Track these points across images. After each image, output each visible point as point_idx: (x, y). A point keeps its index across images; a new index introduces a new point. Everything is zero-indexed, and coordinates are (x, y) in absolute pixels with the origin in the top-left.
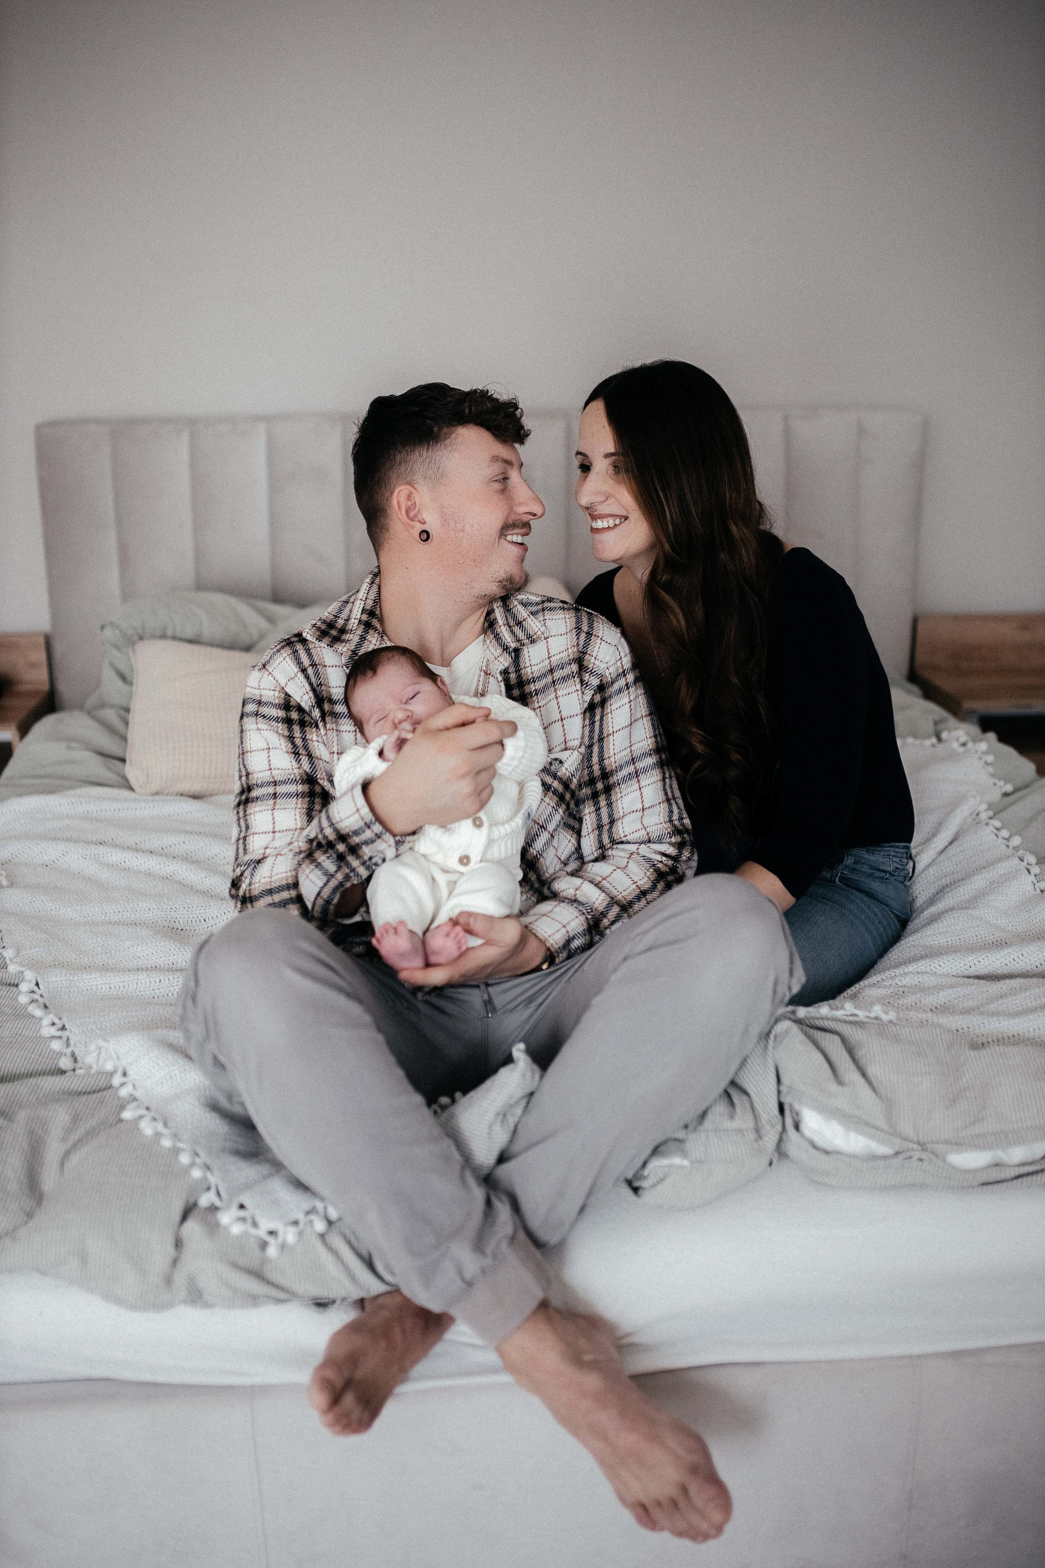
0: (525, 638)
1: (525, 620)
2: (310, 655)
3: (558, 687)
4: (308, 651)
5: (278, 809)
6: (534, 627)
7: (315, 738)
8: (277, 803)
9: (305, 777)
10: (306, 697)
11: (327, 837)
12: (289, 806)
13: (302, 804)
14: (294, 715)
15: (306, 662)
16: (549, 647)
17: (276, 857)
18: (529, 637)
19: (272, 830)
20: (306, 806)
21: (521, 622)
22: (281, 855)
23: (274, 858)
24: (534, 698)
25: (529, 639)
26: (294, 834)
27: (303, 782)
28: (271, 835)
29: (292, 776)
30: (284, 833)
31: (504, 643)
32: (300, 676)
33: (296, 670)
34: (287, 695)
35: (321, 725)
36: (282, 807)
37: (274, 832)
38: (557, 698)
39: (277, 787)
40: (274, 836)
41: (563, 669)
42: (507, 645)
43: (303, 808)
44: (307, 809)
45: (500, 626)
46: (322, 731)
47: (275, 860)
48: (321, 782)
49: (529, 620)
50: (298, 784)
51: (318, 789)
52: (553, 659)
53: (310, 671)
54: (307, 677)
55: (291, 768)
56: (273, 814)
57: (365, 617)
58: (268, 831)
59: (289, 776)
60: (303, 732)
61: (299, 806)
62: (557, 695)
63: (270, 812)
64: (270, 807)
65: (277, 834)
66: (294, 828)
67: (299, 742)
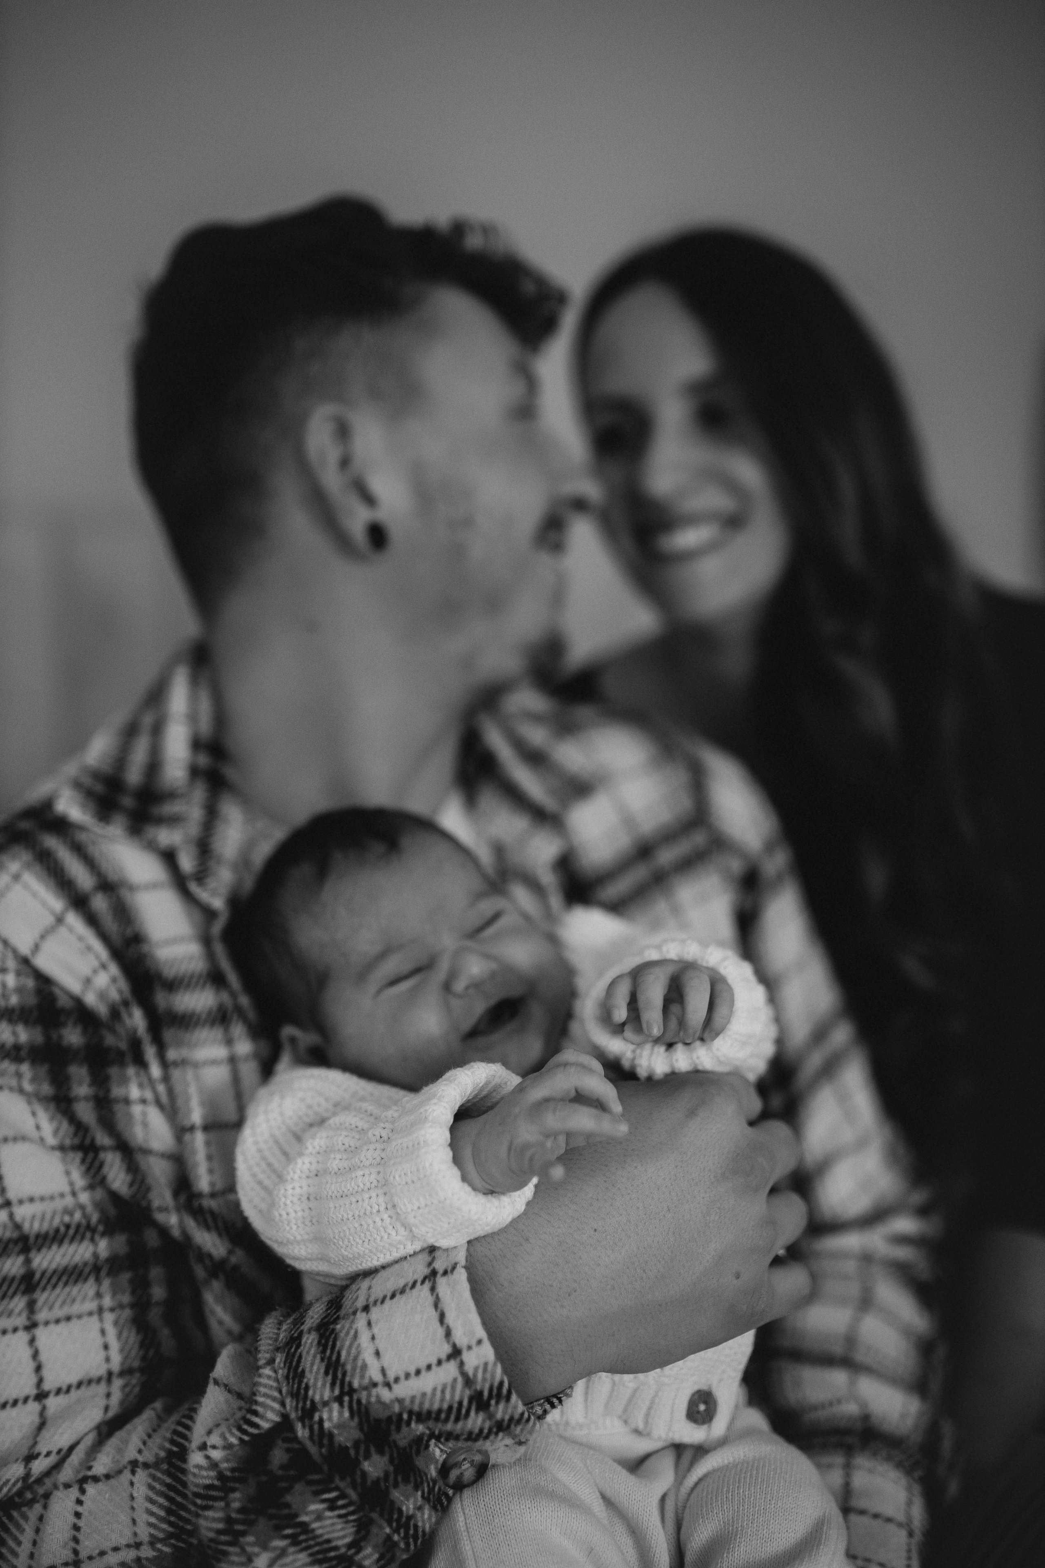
2: (90, 862)
4: (79, 850)
5: (47, 1323)
7: (135, 1092)
8: (40, 1303)
9: (112, 1212)
10: (102, 980)
11: (331, 1435)
12: (76, 1309)
13: (114, 1294)
14: (73, 1036)
15: (83, 878)
17: (83, 1491)
19: (34, 1392)
20: (126, 1298)
22: (96, 1479)
23: (74, 1492)
26: (108, 1395)
27: (110, 1227)
28: (33, 1407)
29: (78, 1216)
30: (74, 1393)
32: (74, 920)
33: (57, 904)
34: (44, 981)
35: (150, 1052)
36: (58, 1313)
37: (41, 1396)
39: (32, 1254)
40: (44, 1408)
43: (121, 1306)
44: (133, 1306)
46: (156, 1071)
47: (79, 1502)
48: (160, 1217)
50: (97, 1237)
51: (152, 1239)
53: (100, 903)
54: (92, 920)
55: (67, 1189)
56: (32, 1341)
57: (203, 760)
58: (21, 1395)
59: (67, 1219)
60: (100, 1080)
61: (107, 1301)
63: (22, 1337)
64: (21, 1321)
65: (53, 1403)
66: (102, 1371)
67: (85, 1112)
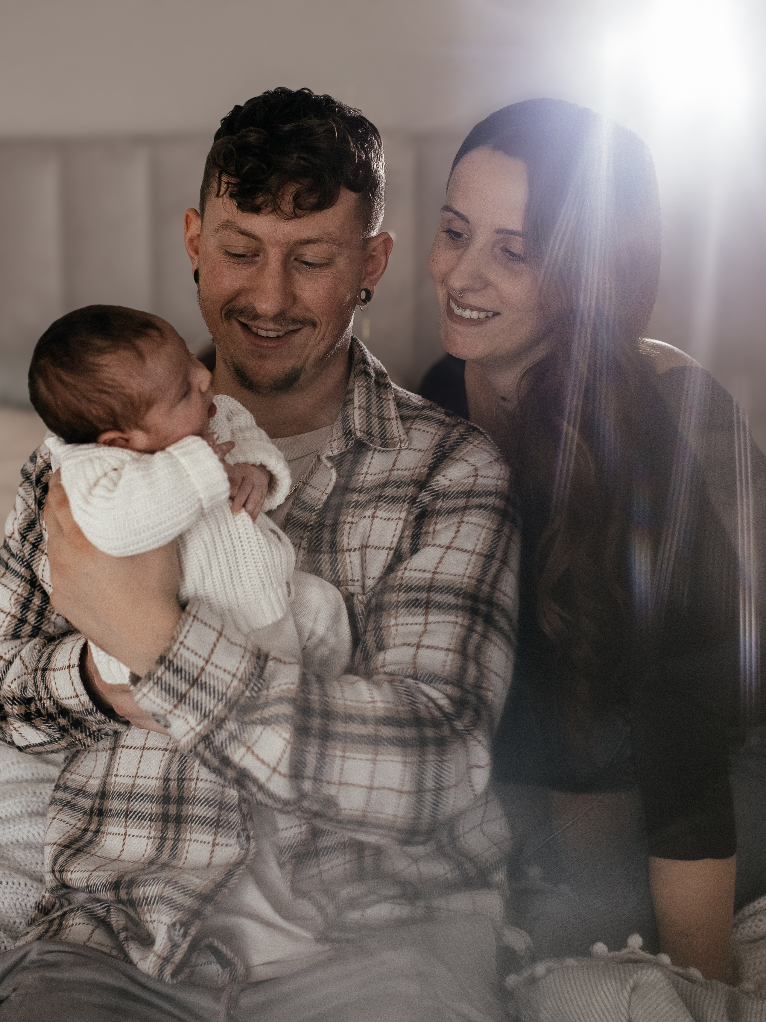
0: (379, 436)
1: (389, 419)
3: (382, 505)
6: (395, 432)
16: (398, 459)
18: (383, 437)
21: (384, 419)
24: (350, 511)
25: (381, 440)
31: (349, 427)
38: (373, 517)
41: (398, 488)
42: (351, 430)
45: (354, 408)
49: (394, 422)
52: (395, 473)
62: (375, 515)
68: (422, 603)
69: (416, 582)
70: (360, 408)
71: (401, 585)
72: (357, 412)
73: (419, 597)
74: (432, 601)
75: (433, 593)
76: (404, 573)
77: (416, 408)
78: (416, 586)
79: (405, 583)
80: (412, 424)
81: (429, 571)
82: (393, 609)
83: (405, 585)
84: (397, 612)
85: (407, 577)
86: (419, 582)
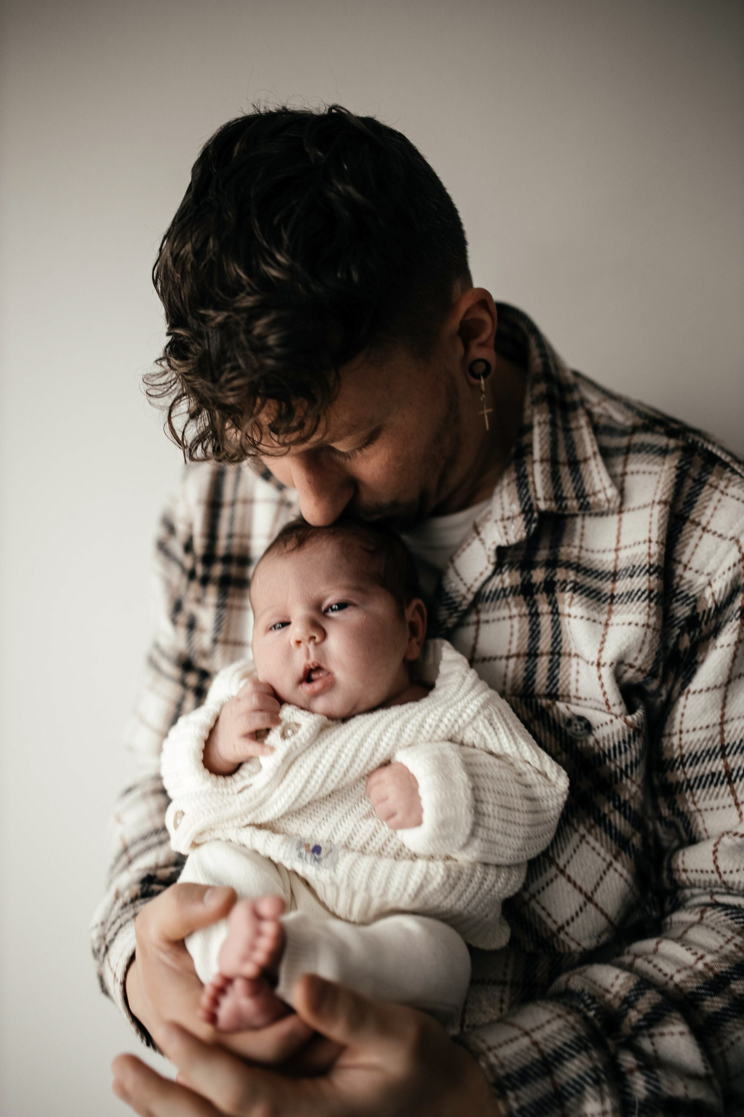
1: (585, 460)
16: (621, 530)
21: (577, 463)
49: (593, 464)
68: (721, 778)
69: (701, 745)
70: (542, 461)
71: (682, 756)
72: (538, 468)
73: (713, 770)
74: (733, 770)
75: (731, 756)
76: (680, 739)
77: (623, 433)
78: (703, 751)
79: (686, 752)
80: (625, 465)
81: (714, 725)
82: (686, 791)
83: (687, 755)
84: (693, 795)
85: (686, 743)
86: (705, 744)
